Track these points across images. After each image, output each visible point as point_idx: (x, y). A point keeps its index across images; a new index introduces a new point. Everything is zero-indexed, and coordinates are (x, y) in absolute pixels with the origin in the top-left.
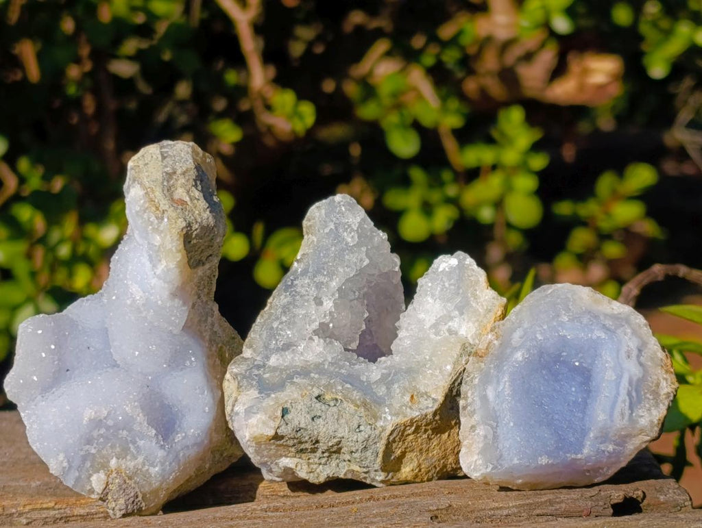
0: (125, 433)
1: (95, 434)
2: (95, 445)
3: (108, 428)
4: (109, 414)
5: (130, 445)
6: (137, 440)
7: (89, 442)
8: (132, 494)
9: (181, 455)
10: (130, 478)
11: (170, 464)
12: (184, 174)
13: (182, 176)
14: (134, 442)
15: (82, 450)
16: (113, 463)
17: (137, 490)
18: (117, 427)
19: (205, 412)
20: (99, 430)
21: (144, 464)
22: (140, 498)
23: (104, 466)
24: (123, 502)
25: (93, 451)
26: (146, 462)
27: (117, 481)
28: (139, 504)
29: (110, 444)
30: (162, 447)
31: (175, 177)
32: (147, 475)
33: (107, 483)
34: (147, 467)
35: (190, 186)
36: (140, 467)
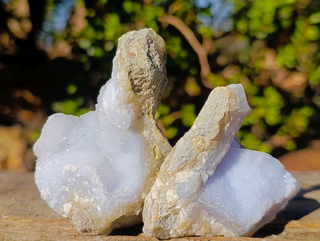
0: (86, 183)
1: (70, 180)
2: (68, 187)
3: (77, 178)
4: (78, 170)
5: (88, 190)
6: (93, 188)
7: (66, 184)
8: (85, 219)
9: (117, 201)
10: (85, 209)
11: (109, 205)
12: (138, 40)
13: (138, 41)
14: (91, 189)
15: (61, 188)
16: (77, 198)
17: (88, 216)
18: (82, 179)
19: (136, 179)
20: (72, 179)
21: (94, 203)
22: (90, 222)
23: (71, 199)
24: (80, 222)
25: (67, 190)
26: (95, 202)
27: (77, 209)
28: (90, 225)
29: (76, 188)
30: (106, 194)
31: (133, 42)
32: (95, 210)
33: (72, 209)
34: (95, 205)
35: (140, 47)
36: (92, 204)
